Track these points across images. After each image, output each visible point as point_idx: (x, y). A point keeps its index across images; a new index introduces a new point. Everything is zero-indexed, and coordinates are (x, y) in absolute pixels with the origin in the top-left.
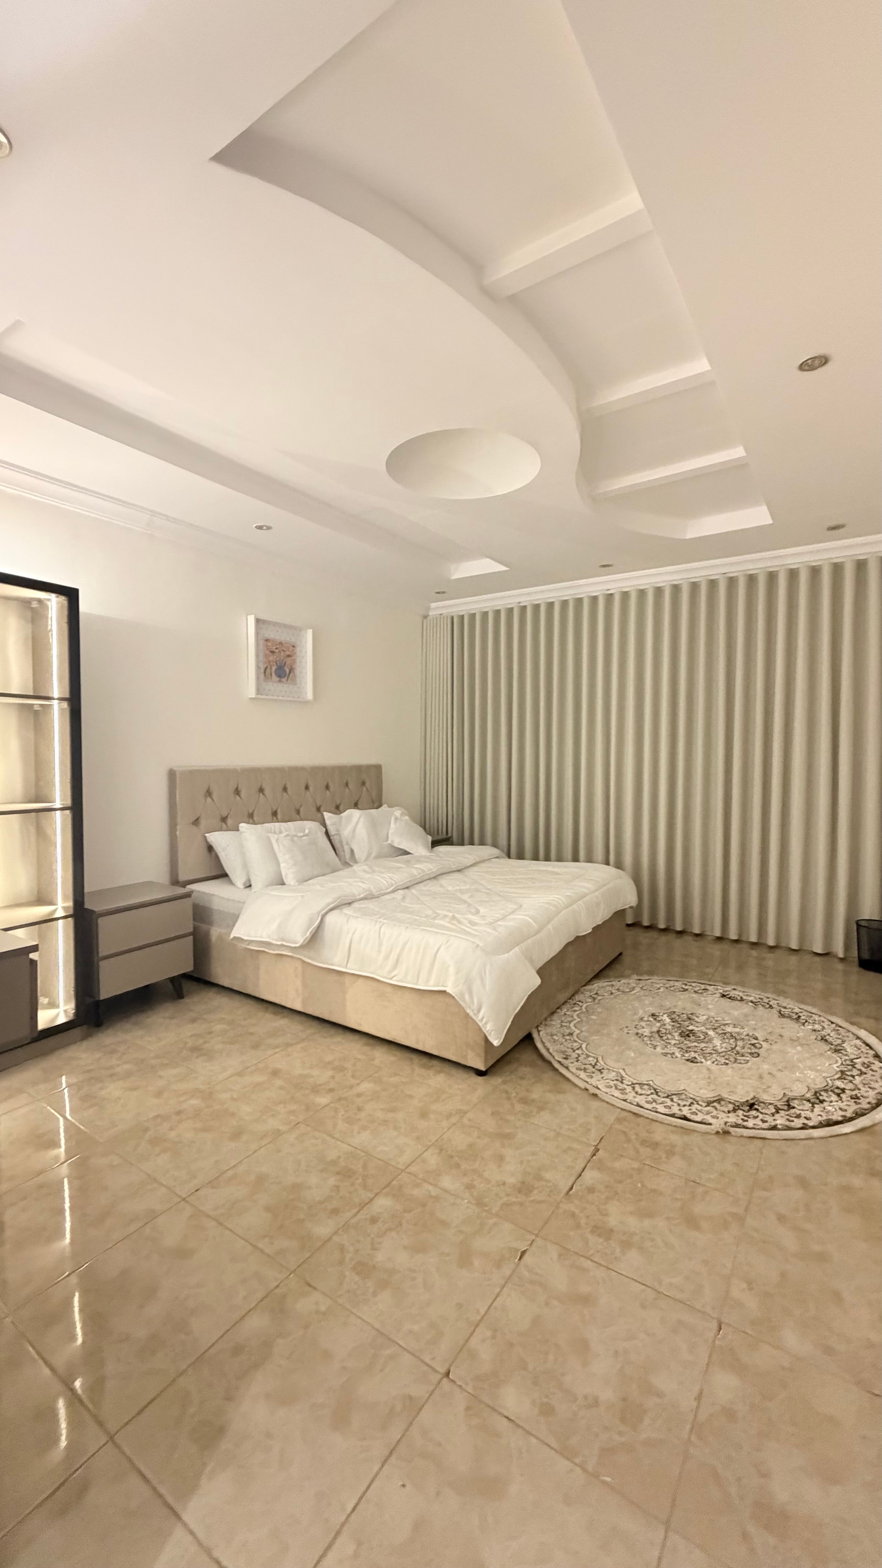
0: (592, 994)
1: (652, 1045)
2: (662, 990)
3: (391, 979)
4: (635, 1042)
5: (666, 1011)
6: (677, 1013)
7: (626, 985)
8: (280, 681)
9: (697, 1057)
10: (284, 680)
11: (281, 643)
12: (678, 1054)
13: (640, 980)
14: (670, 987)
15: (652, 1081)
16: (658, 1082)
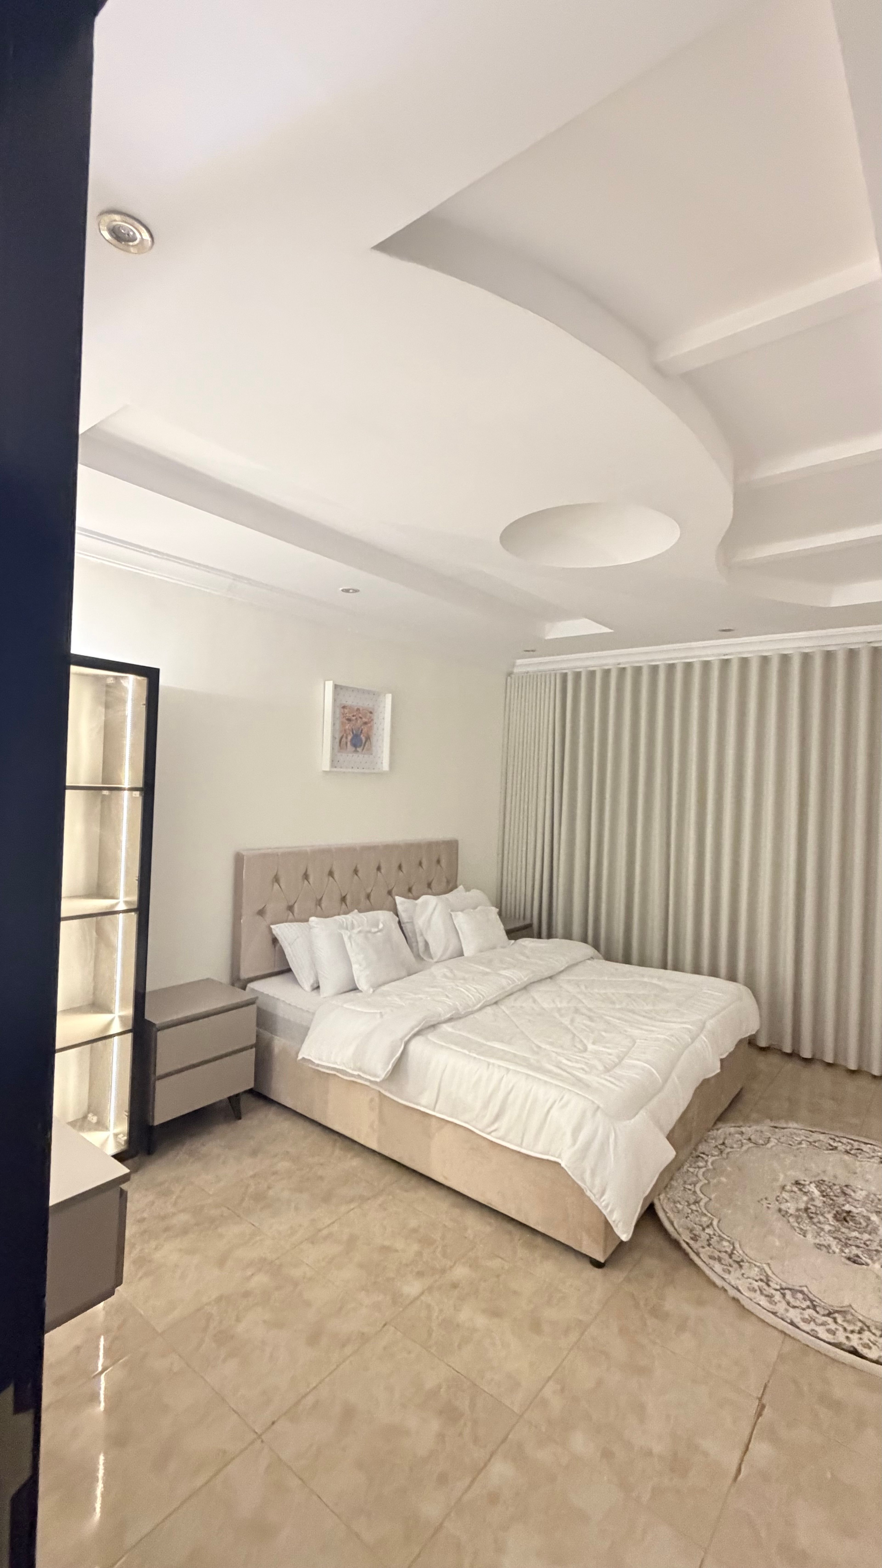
0: (717, 1144)
1: (801, 1229)
2: (804, 1145)
3: (489, 1133)
4: (779, 1225)
5: (813, 1179)
6: (826, 1183)
7: (759, 1134)
8: (356, 751)
9: (860, 1254)
10: (359, 749)
11: (358, 710)
12: (836, 1247)
13: (776, 1127)
14: (815, 1142)
15: (806, 1287)
16: (815, 1289)
